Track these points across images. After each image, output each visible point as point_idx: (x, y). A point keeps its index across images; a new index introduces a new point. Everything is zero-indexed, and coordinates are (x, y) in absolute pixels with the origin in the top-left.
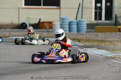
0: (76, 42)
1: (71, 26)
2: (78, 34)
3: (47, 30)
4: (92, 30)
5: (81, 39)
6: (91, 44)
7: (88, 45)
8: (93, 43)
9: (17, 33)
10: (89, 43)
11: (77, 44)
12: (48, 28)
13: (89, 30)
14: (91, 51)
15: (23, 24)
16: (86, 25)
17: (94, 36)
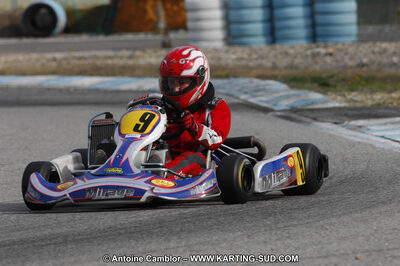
0: (310, 89)
1: (278, 13)
2: (317, 50)
3: (159, 38)
4: (387, 28)
5: (332, 77)
6: (386, 96)
7: (370, 103)
8: (394, 95)
9: (12, 58)
10: (372, 92)
11: (313, 103)
12: (162, 25)
13: (370, 29)
14: (387, 134)
15: (35, 9)
16: (352, 6)
17: (395, 59)
